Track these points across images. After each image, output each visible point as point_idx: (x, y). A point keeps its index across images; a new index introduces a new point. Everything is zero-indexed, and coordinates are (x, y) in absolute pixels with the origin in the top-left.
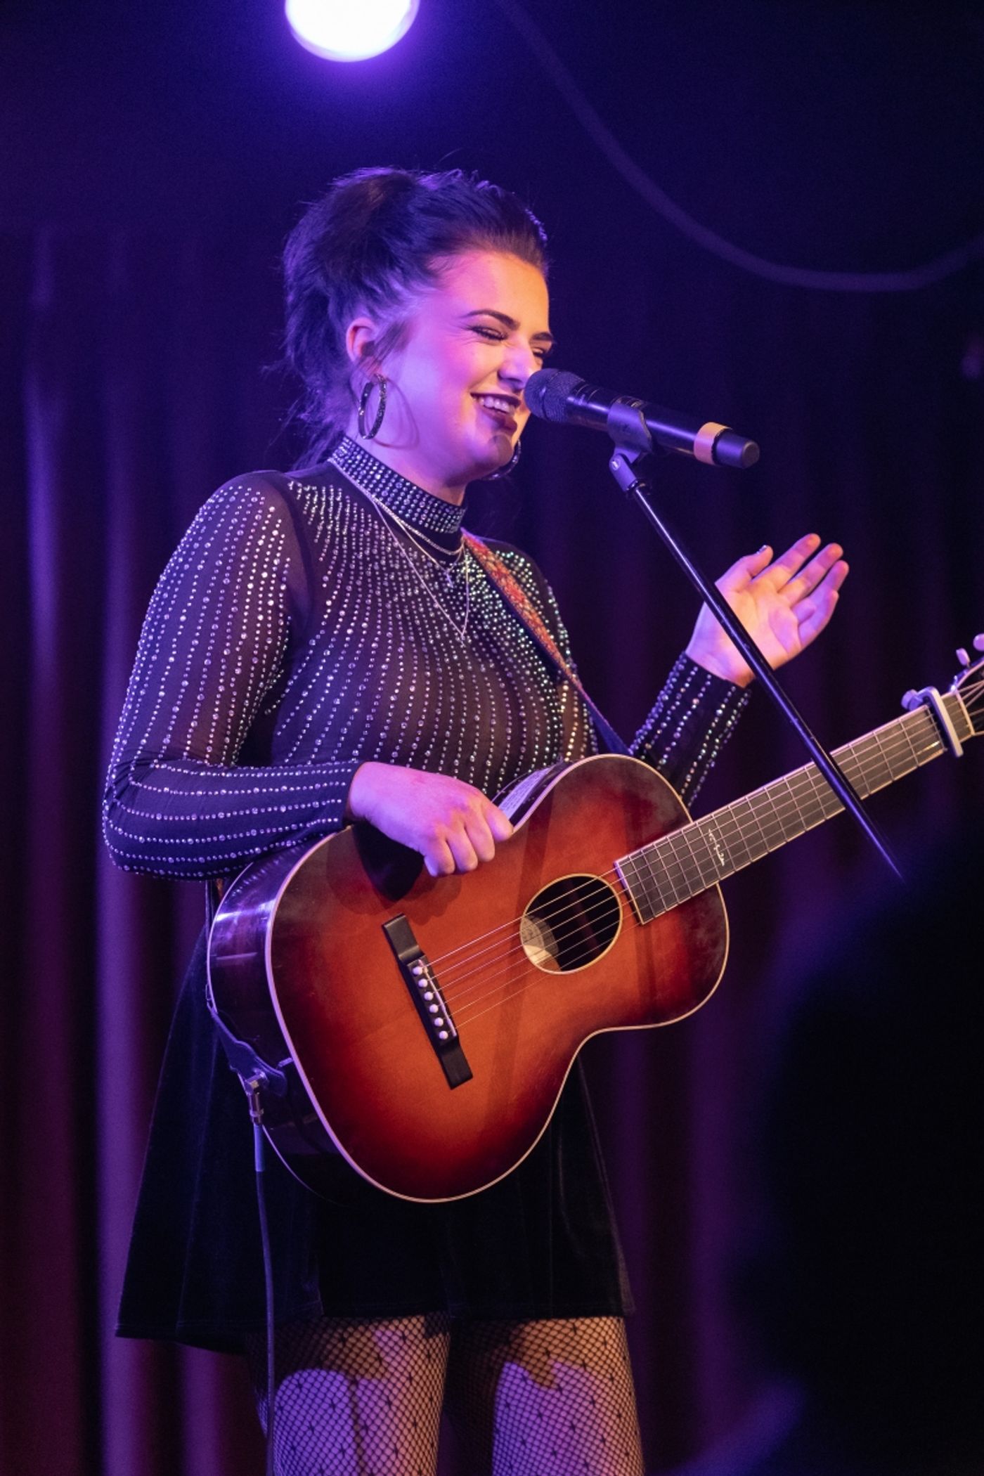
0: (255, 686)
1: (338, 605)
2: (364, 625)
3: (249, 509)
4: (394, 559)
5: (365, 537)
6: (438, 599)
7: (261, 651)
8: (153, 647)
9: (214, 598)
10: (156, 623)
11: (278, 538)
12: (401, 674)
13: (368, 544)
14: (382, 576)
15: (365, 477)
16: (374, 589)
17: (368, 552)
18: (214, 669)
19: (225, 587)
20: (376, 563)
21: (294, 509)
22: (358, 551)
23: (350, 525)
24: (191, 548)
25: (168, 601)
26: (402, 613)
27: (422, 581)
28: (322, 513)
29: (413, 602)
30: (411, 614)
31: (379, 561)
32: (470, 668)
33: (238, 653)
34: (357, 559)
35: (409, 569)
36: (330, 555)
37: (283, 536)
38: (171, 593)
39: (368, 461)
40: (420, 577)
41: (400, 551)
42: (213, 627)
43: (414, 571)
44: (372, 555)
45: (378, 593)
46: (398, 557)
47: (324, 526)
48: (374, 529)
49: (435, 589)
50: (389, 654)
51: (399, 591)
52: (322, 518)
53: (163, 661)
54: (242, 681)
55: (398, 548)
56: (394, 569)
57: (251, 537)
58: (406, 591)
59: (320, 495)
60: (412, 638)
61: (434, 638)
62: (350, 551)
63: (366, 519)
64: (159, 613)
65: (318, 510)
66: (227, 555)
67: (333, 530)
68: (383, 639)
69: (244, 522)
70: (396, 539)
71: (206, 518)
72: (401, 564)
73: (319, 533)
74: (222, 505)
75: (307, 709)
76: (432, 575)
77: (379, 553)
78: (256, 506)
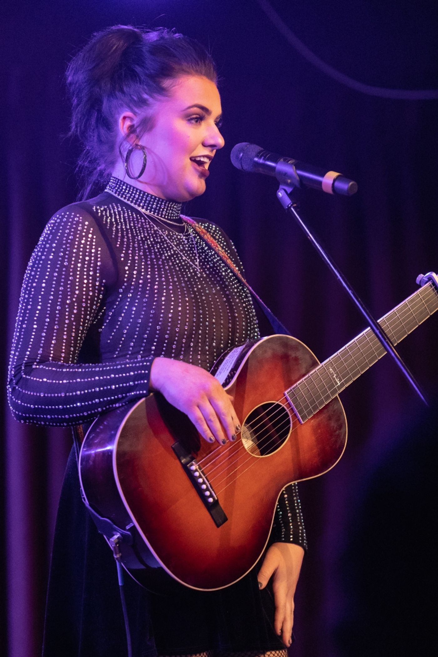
0: (85, 318)
1: (132, 268)
2: (149, 276)
3: (75, 224)
4: (156, 236)
5: (139, 228)
6: (184, 254)
7: (87, 299)
8: (28, 301)
9: (60, 273)
10: (29, 288)
11: (92, 238)
12: (173, 301)
13: (142, 231)
14: (153, 246)
15: (130, 197)
16: (151, 255)
17: (143, 236)
18: (62, 312)
19: (65, 266)
20: (149, 241)
21: (98, 221)
22: (138, 236)
23: (130, 223)
24: (45, 247)
25: (34, 276)
26: (168, 265)
27: (174, 246)
28: (113, 220)
29: (172, 258)
30: (173, 265)
31: (149, 239)
32: (207, 291)
33: (75, 302)
34: (138, 240)
35: (166, 240)
36: (122, 242)
37: (95, 237)
38: (36, 272)
39: (130, 189)
40: (172, 244)
41: (159, 232)
42: (60, 289)
43: (168, 241)
44: (145, 237)
45: (153, 256)
46: (158, 235)
47: (116, 227)
48: (142, 223)
49: (181, 249)
50: (165, 291)
51: (164, 253)
52: (114, 223)
53: (34, 309)
54: (78, 316)
55: (157, 230)
56: (158, 242)
57: (77, 239)
58: (167, 252)
59: (110, 210)
60: (176, 279)
61: (187, 277)
62: (133, 237)
63: (137, 217)
64: (30, 283)
65: (111, 220)
66: (65, 250)
67: (122, 228)
68: (160, 282)
69: (72, 232)
70: (155, 226)
71: (51, 231)
72: (161, 239)
73: (114, 231)
74: (59, 223)
75: (122, 327)
76: (178, 242)
77: (148, 235)
78: (78, 223)
